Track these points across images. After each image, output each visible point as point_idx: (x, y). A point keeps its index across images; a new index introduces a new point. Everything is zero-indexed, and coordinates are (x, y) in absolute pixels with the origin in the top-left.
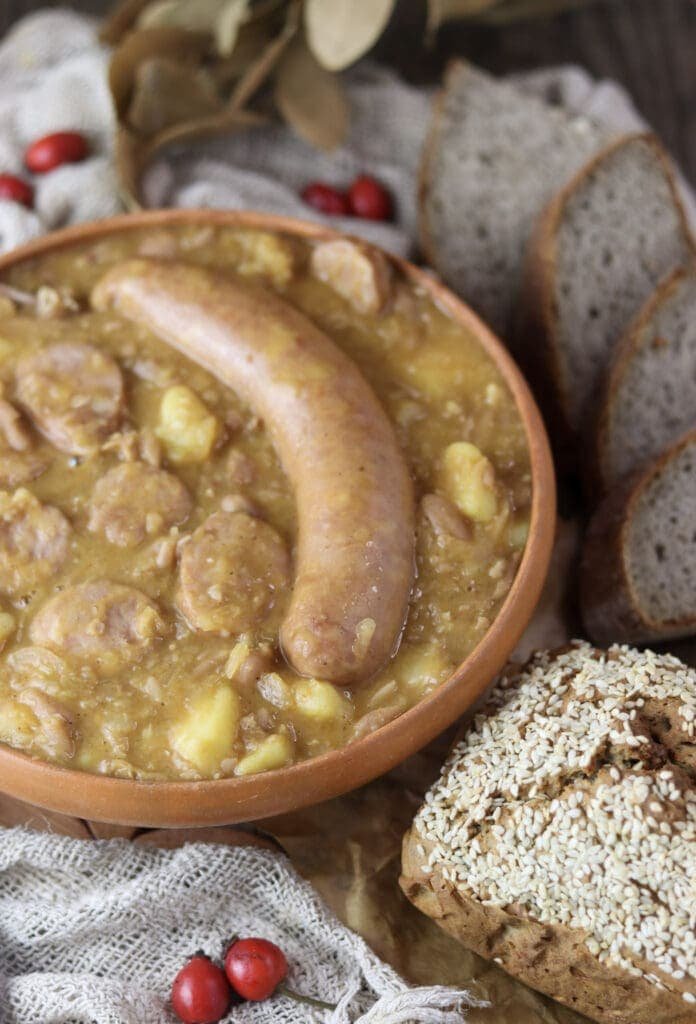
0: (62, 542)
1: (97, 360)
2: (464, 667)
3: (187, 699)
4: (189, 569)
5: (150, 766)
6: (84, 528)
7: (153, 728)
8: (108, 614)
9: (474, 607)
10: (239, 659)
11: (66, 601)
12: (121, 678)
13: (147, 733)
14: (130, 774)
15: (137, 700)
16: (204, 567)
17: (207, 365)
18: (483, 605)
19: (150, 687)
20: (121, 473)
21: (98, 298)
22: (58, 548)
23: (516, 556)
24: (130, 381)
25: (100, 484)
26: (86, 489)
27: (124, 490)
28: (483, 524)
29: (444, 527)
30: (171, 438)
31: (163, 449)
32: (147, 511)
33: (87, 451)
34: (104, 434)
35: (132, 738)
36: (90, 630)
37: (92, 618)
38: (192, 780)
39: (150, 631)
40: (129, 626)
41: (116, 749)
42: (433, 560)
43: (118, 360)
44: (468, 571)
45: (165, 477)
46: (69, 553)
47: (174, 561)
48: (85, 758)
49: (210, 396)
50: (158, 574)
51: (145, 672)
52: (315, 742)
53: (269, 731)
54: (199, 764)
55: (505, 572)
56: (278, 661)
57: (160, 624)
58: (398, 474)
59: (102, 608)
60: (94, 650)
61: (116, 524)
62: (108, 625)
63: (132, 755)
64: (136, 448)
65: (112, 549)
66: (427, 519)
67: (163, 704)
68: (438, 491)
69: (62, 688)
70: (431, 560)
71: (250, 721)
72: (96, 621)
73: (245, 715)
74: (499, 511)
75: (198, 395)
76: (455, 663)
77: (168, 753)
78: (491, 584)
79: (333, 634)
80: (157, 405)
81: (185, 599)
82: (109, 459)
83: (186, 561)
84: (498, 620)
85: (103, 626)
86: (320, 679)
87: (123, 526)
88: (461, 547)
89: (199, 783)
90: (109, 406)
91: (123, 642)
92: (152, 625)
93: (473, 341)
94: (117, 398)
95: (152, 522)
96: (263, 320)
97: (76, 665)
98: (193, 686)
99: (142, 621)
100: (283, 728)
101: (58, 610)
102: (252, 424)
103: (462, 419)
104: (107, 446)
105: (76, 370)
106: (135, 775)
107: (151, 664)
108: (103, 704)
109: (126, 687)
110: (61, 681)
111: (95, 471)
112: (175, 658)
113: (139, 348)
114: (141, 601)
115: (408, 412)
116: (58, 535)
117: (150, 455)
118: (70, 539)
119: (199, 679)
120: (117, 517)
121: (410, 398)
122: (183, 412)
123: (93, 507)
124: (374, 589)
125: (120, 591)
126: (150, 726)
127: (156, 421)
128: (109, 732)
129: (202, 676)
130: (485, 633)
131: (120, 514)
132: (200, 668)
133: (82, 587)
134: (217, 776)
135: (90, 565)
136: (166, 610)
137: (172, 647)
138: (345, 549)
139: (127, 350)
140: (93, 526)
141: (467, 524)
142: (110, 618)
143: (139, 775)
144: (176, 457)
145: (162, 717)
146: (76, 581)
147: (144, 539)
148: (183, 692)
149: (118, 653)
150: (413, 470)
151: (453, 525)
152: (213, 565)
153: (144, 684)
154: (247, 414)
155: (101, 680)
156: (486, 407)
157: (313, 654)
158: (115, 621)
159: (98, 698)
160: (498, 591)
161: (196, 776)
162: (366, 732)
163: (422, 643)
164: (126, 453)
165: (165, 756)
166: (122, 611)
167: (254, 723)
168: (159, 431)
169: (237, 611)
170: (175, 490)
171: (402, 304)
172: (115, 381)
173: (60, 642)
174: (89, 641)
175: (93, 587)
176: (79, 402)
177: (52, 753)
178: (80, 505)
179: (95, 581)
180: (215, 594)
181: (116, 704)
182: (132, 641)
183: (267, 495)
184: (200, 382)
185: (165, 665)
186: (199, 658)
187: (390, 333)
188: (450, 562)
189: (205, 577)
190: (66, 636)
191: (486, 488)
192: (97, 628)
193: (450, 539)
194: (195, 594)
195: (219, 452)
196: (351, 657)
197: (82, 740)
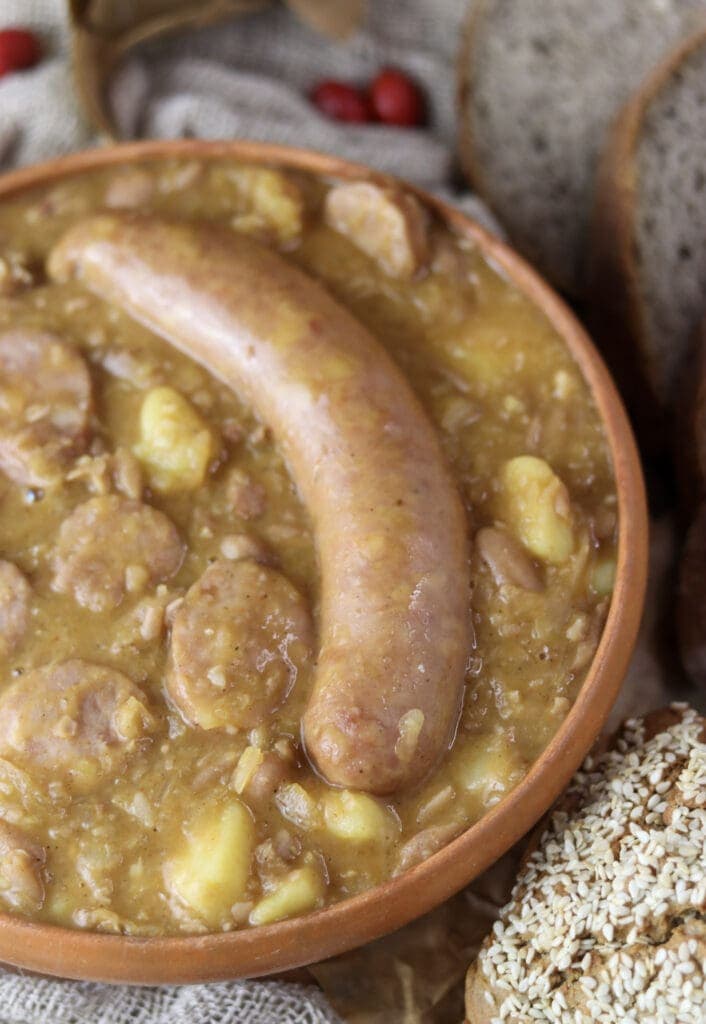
0: (20, 607)
1: (57, 354)
2: (539, 766)
3: (185, 823)
4: (183, 644)
5: (142, 915)
6: (47, 588)
7: (144, 864)
8: (81, 708)
9: (548, 681)
10: (250, 768)
11: (26, 691)
12: (101, 794)
13: (136, 869)
14: (116, 928)
15: (123, 825)
16: (200, 641)
17: (197, 357)
18: (559, 680)
19: (137, 807)
20: (92, 511)
21: (56, 266)
22: (14, 616)
23: (600, 608)
24: (100, 380)
25: (66, 526)
26: (48, 534)
27: (96, 536)
28: (557, 566)
29: (508, 575)
30: (154, 459)
31: (145, 473)
32: (127, 562)
33: (48, 483)
34: (69, 457)
35: (116, 877)
36: (59, 731)
37: (60, 716)
38: (196, 934)
39: (135, 730)
40: (108, 723)
41: (98, 893)
42: (494, 619)
43: (83, 352)
44: (538, 633)
45: (148, 513)
46: (31, 623)
47: (164, 629)
48: (59, 906)
49: (203, 399)
50: (144, 648)
51: (130, 786)
52: (351, 873)
53: (292, 862)
54: (205, 912)
55: (586, 633)
56: (300, 766)
57: (149, 720)
58: (447, 505)
59: (73, 698)
60: (65, 757)
61: (88, 582)
62: (80, 721)
63: (118, 902)
64: (110, 476)
65: (83, 615)
66: (485, 564)
67: (155, 830)
68: (498, 524)
69: (26, 813)
70: (492, 619)
71: (266, 851)
72: (66, 718)
73: (260, 841)
74: (576, 549)
75: (187, 397)
76: (527, 762)
77: (162, 896)
78: (570, 649)
79: (371, 732)
80: (136, 411)
81: (178, 686)
82: (76, 492)
83: (177, 632)
84: (580, 700)
85: (74, 725)
86: (355, 790)
87: (96, 585)
88: (530, 601)
89: (205, 938)
90: (74, 417)
91: (102, 746)
92: (138, 721)
93: (536, 312)
94: (84, 406)
95: (134, 578)
96: (266, 298)
97: (42, 778)
98: (193, 805)
99: (124, 716)
100: (309, 857)
101: (17, 703)
102: (257, 436)
103: (525, 420)
104: (72, 475)
105: (31, 369)
106: (122, 929)
107: (137, 775)
108: (79, 832)
109: (108, 808)
110: (25, 803)
111: (59, 506)
112: (169, 766)
113: (111, 333)
114: (123, 688)
115: (456, 413)
116: (14, 598)
117: (128, 484)
118: (29, 603)
119: (201, 793)
120: (89, 573)
121: (457, 393)
122: (168, 425)
123: (58, 559)
124: (421, 668)
125: (96, 674)
126: (140, 859)
127: (135, 436)
128: (87, 869)
129: (203, 788)
130: (565, 718)
131: (93, 568)
132: (204, 776)
133: (47, 670)
134: (227, 927)
135: (57, 639)
136: (155, 701)
137: (164, 749)
138: (381, 613)
139: (95, 339)
140: (58, 585)
141: (537, 567)
142: (85, 713)
143: (128, 929)
144: (162, 484)
145: (155, 847)
146: (39, 663)
147: (123, 601)
148: (180, 813)
149: (96, 761)
150: (464, 493)
151: (519, 571)
152: (213, 637)
153: (130, 802)
154: (250, 422)
155: (76, 799)
156: (554, 401)
157: (345, 760)
158: (91, 717)
159: (72, 824)
160: (579, 660)
161: (202, 928)
162: (416, 860)
163: (484, 732)
164: (97, 485)
165: (159, 900)
166: (99, 703)
167: (272, 853)
168: (139, 450)
169: (245, 700)
170: (162, 532)
171: (443, 263)
172: (80, 382)
173: (20, 748)
174: (58, 747)
175: (61, 670)
176: (35, 414)
177: (15, 901)
178: (41, 556)
179: (63, 662)
180: (216, 678)
181: (95, 832)
182: (113, 743)
183: (279, 533)
184: (190, 380)
185: (157, 775)
186: (200, 764)
187: (427, 304)
188: (517, 621)
189: (204, 654)
190: (28, 739)
191: (559, 517)
192: (68, 729)
193: (516, 592)
194: (191, 680)
195: (216, 476)
196: (394, 761)
197: (53, 882)
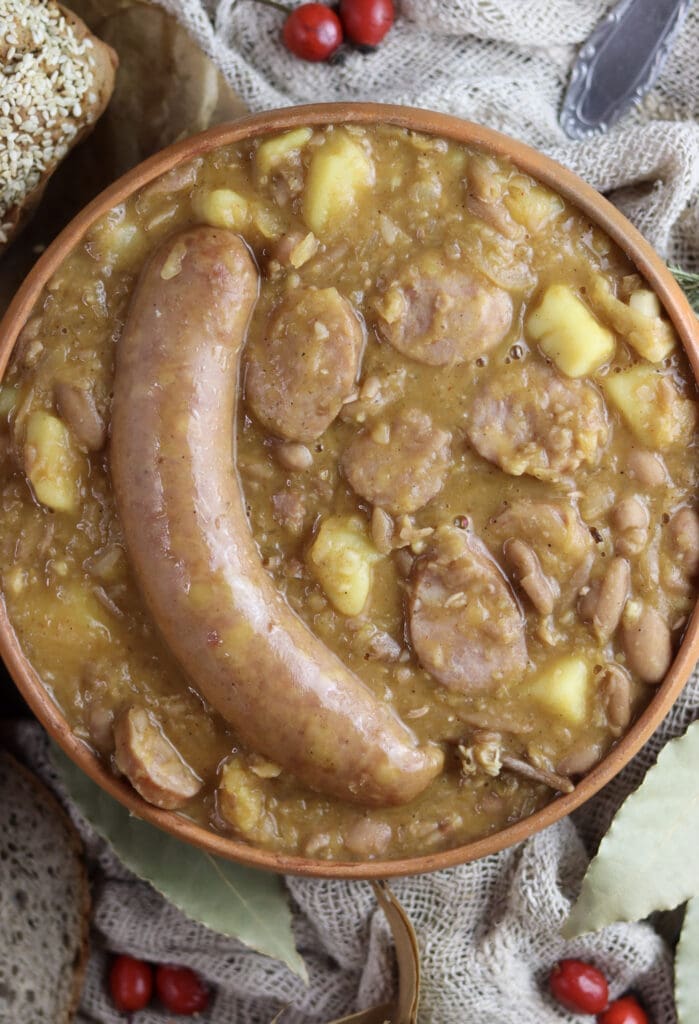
0: (479, 419)
1: (438, 657)
2: (78, 235)
3: (356, 215)
4: (346, 362)
5: (395, 144)
6: (455, 435)
7: (390, 188)
8: (432, 322)
9: (62, 309)
10: (302, 250)
11: (476, 339)
12: (420, 247)
13: (396, 182)
14: (414, 134)
15: (404, 221)
16: (332, 366)
17: (319, 645)
18: (55, 308)
19: (392, 233)
20: (414, 498)
22: (483, 412)
23: (14, 369)
24: (401, 632)
25: (438, 486)
26: (452, 482)
27: (412, 473)
28: (43, 408)
29: (83, 402)
30: (359, 544)
31: (369, 535)
32: (388, 447)
33: (449, 529)
34: (429, 555)
35: (413, 176)
36: (450, 302)
37: (448, 314)
38: (352, 123)
39: (390, 296)
40: (411, 308)
41: (425, 164)
42: (98, 366)
43: (417, 662)
44: (64, 351)
45: (367, 491)
46: (470, 407)
47: (361, 384)
48: (458, 160)
49: (317, 601)
50: (381, 371)
51: (396, 249)
52: (233, 166)
53: (277, 177)
54: (345, 139)
55: (28, 345)
56: (265, 256)
57: (378, 304)
59: (438, 328)
60: (447, 280)
61: (421, 433)
62: (433, 309)
63: (412, 154)
64: (397, 528)
65: (428, 407)
66: (99, 412)
67: (379, 212)
68: (85, 449)
69: (479, 233)
70: (100, 366)
71: (295, 185)
72: (444, 310)
73: (300, 195)
74: (26, 421)
75: (331, 606)
76: (85, 240)
77: (378, 158)
78: (42, 336)
79: (202, 264)
80: (374, 589)
81: (355, 333)
82: (426, 515)
83: (351, 374)
84: (39, 286)
85: (437, 305)
86: (222, 228)
87: (414, 431)
88: (67, 375)
89: (347, 118)
90: (427, 594)
91: (417, 287)
92: (386, 304)
93: (31, 656)
94: (417, 604)
95: (383, 435)
97: (464, 265)
98: (349, 229)
99: (398, 309)
100: (264, 180)
101: (482, 332)
102: (274, 562)
103: (53, 552)
104: (428, 531)
105: (457, 649)
106: (410, 134)
107: (391, 260)
108: (439, 216)
109: (413, 234)
110: (480, 243)
111: (442, 510)
112: (366, 266)
113: (392, 681)
114: (398, 337)
115: (107, 565)
116: (482, 428)
117: (384, 522)
118: (470, 422)
119: (340, 240)
120: (419, 441)
121: (107, 585)
123: (445, 459)
124: (159, 314)
125: (419, 351)
126: (393, 190)
127: (377, 569)
128: (434, 187)
129: (341, 244)
130: (54, 274)
131: (415, 447)
132: (339, 253)
133: (458, 359)
134: (330, 128)
135: (450, 389)
136: (373, 321)
137: (368, 283)
139: (405, 674)
140: (445, 437)
141: (60, 411)
142: (429, 315)
143: (405, 132)
144: (355, 522)
145: (380, 199)
146: (463, 367)
147: (393, 415)
148: (358, 225)
149: (423, 275)
150: (110, 490)
151: (73, 401)
152: (321, 367)
153: (397, 237)
154: (279, 577)
155: (440, 244)
156: (26, 567)
157: (226, 246)
158: (424, 312)
159: (444, 224)
160: (37, 324)
161: (348, 128)
162: (182, 167)
164: (408, 521)
165: (380, 156)
166: (418, 326)
167: (290, 183)
168: (375, 557)
169: (300, 309)
170: (358, 473)
171: (105, 717)
172: (420, 628)
173: (481, 292)
174: (452, 289)
175: (446, 358)
176: (458, 599)
177: (492, 166)
178: (459, 464)
179: (443, 365)
180: (322, 331)
181: (426, 214)
182: (408, 289)
183: (263, 469)
184: (329, 623)
185: (375, 259)
186: (342, 266)
187: (122, 678)
188: (79, 362)
189: (330, 353)
190: (475, 298)
191: (36, 445)
192: (443, 302)
193: (78, 383)
194: (342, 331)
195: (308, 537)
196: (189, 243)
197: (461, 178)
